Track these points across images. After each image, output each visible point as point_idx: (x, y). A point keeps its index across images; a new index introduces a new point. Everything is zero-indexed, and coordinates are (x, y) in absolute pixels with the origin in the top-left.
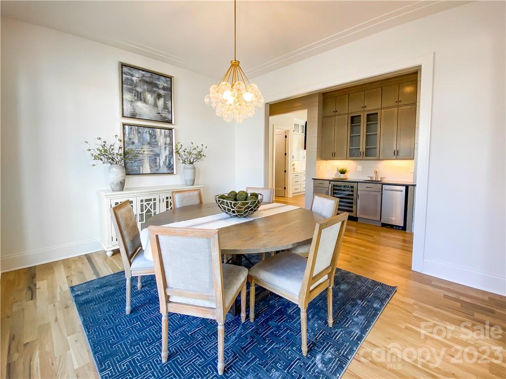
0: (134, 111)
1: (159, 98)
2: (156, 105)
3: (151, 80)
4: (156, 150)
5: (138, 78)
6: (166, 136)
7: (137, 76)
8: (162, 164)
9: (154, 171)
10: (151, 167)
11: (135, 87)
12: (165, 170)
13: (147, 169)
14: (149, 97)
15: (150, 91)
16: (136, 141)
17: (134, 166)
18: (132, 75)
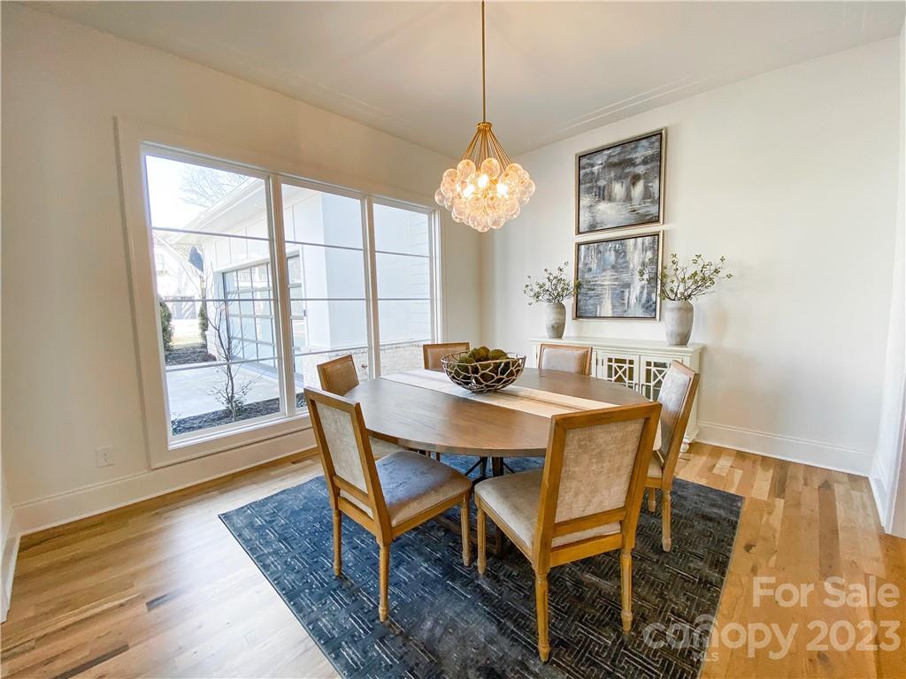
0: (594, 220)
1: (634, 184)
2: (628, 198)
3: (622, 157)
4: (625, 277)
5: (602, 164)
6: (644, 250)
7: (600, 162)
8: (633, 301)
9: (619, 312)
10: (614, 307)
11: (596, 182)
12: (640, 312)
13: (607, 309)
14: (618, 189)
15: (619, 178)
16: (594, 266)
17: (588, 305)
18: (592, 166)
